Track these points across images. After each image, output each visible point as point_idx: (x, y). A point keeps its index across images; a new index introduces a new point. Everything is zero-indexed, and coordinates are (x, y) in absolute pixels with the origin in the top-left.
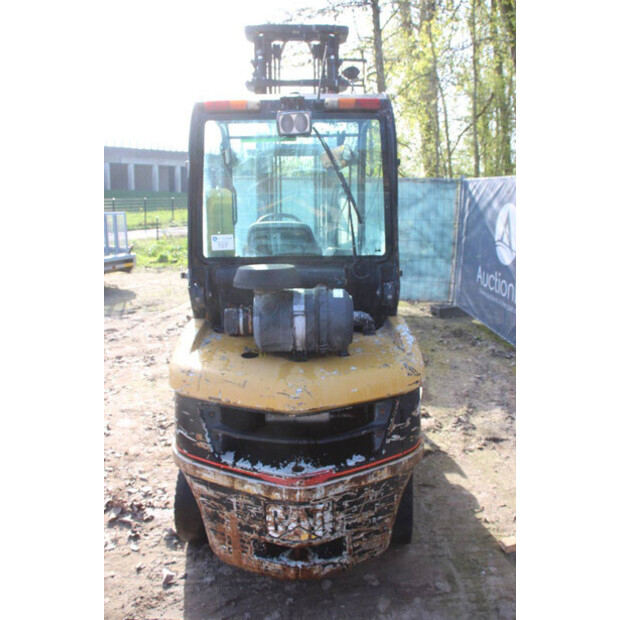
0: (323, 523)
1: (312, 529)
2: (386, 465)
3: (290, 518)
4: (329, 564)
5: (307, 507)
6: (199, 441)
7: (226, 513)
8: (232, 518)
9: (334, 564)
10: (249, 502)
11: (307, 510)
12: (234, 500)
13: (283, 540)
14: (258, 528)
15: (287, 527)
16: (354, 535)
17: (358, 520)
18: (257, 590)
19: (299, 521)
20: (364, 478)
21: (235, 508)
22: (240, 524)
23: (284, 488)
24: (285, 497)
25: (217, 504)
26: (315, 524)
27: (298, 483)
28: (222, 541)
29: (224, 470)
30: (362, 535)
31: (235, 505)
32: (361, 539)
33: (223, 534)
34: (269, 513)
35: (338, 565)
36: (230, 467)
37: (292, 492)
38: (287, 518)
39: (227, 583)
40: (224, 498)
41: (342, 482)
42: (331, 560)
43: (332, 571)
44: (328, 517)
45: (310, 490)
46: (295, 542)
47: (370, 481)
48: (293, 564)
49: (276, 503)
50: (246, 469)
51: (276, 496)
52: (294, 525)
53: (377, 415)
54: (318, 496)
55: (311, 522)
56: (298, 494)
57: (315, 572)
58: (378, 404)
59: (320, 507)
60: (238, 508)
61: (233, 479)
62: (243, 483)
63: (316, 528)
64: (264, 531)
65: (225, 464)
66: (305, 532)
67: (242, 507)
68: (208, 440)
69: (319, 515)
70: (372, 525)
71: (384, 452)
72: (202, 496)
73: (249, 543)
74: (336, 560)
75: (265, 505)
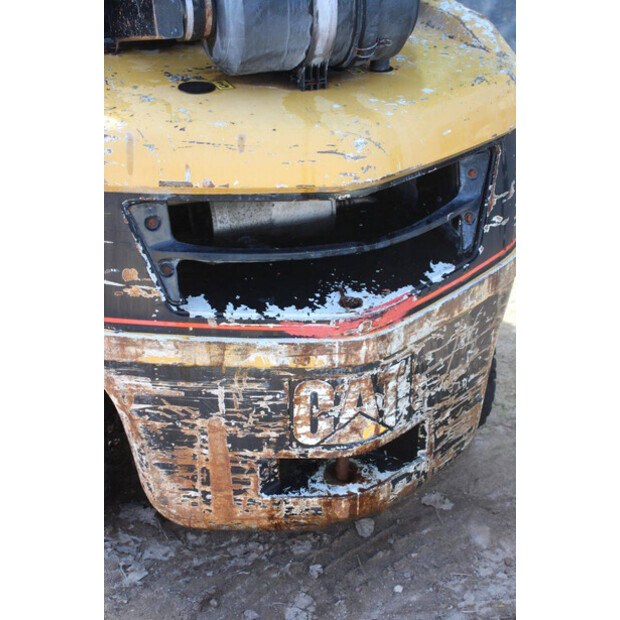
0: (397, 400)
1: (381, 413)
2: (485, 275)
3: (343, 400)
4: (401, 478)
5: (375, 372)
6: (129, 285)
7: (199, 423)
8: (214, 430)
9: (408, 476)
10: (256, 386)
11: (374, 378)
12: (220, 392)
13: (328, 447)
14: (274, 435)
15: (336, 421)
16: (437, 416)
17: (444, 386)
18: (246, 568)
19: (359, 403)
20: (457, 302)
21: (222, 406)
22: (232, 439)
23: (336, 342)
24: (338, 360)
25: (176, 409)
26: (384, 404)
27: (361, 327)
28: (186, 484)
29: (198, 332)
30: (448, 414)
31: (221, 400)
32: (445, 423)
33: (191, 468)
34: (298, 401)
35: (414, 477)
36: (213, 325)
37: (351, 348)
38: (337, 401)
39: (176, 572)
40: (198, 393)
41: (428, 315)
42: (403, 470)
43: (406, 489)
44: (404, 387)
45: (383, 337)
46: (350, 446)
47: (465, 309)
48: (341, 490)
49: (317, 375)
50: (250, 321)
51: (319, 361)
52: (351, 412)
53: (463, 181)
54: (394, 347)
55: (380, 401)
56: (364, 348)
57: (381, 497)
58: (465, 160)
59: (394, 369)
60: (229, 404)
61: (223, 346)
62: (244, 352)
63: (386, 411)
64: (288, 438)
65: (199, 319)
66: (369, 422)
67: (238, 401)
68: (154, 278)
69: (392, 384)
70: (461, 393)
71: (481, 250)
72: (139, 400)
73: (252, 471)
74: (410, 468)
75: (292, 385)
